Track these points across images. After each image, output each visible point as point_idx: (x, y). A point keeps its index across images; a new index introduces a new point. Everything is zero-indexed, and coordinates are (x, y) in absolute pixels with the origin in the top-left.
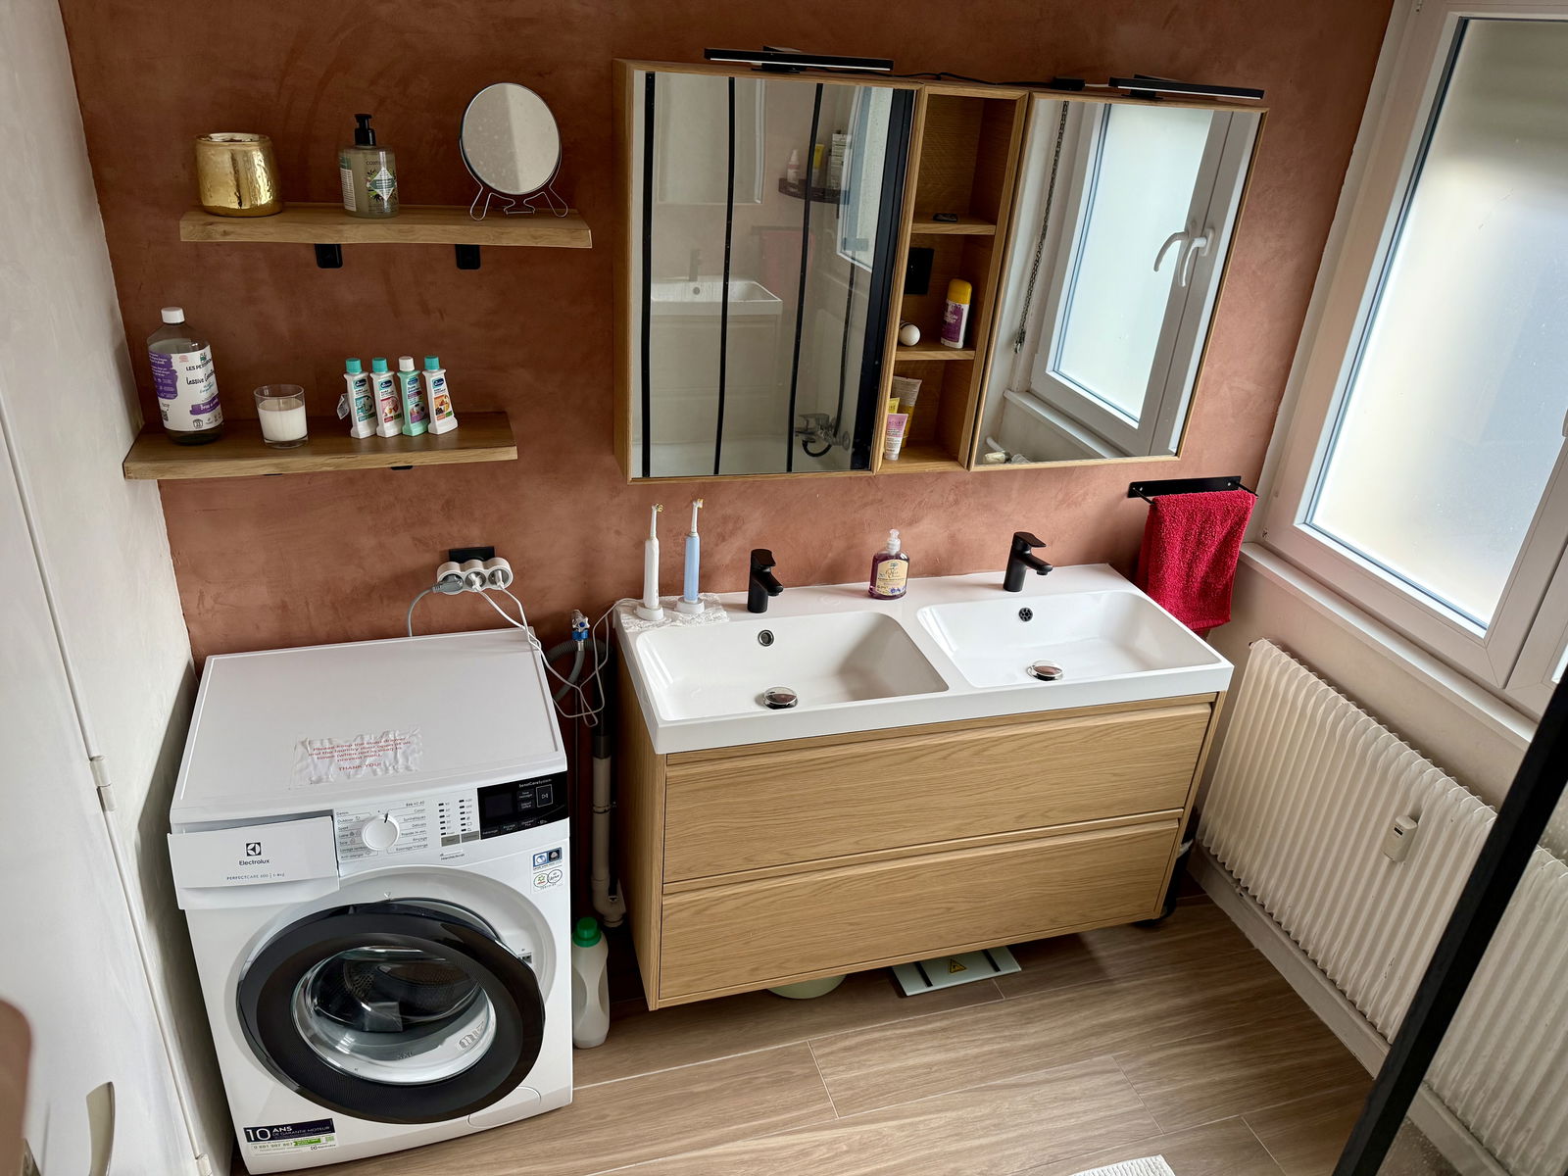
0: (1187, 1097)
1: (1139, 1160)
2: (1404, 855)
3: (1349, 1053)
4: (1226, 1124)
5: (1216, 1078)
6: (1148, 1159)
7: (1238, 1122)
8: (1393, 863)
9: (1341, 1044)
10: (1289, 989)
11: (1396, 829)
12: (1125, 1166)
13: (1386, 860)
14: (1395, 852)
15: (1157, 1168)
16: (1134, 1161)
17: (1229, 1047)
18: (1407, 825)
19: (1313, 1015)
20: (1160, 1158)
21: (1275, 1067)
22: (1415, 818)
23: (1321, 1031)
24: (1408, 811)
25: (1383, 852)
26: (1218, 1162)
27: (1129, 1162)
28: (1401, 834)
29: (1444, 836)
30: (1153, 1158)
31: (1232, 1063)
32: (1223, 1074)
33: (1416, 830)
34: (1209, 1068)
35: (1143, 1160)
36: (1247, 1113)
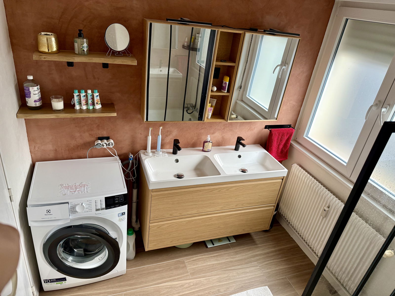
0: (274, 272)
2: (326, 216)
4: (282, 279)
5: (281, 268)
6: (264, 287)
7: (285, 278)
8: (323, 218)
11: (324, 210)
12: (259, 289)
13: (322, 217)
14: (324, 215)
15: (266, 289)
16: (261, 287)
17: (284, 260)
18: (327, 209)
20: (267, 287)
22: (329, 207)
24: (327, 206)
25: (321, 215)
26: (280, 288)
28: (325, 211)
29: (335, 211)
30: (265, 287)
31: (285, 264)
32: (283, 267)
33: (329, 210)
34: (279, 266)
35: (263, 287)
36: (287, 276)
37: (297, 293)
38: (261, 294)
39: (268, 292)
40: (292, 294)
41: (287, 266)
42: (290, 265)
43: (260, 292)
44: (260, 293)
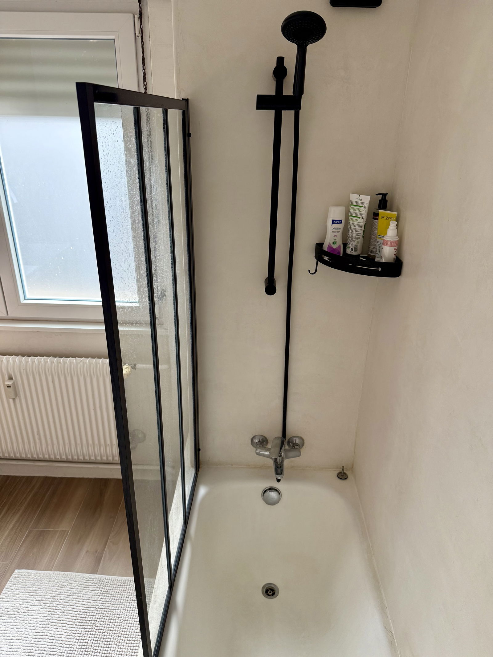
0: (6, 544)
1: (10, 580)
2: (16, 394)
3: (44, 477)
4: (27, 536)
5: (11, 527)
6: (13, 576)
7: (30, 532)
8: (14, 399)
9: (39, 477)
10: (8, 477)
11: (8, 387)
12: (7, 587)
13: (11, 400)
14: (12, 395)
15: (18, 575)
16: (9, 582)
17: (6, 512)
18: (10, 383)
19: (23, 477)
20: (16, 571)
21: (26, 503)
22: (11, 378)
23: (29, 480)
24: (6, 377)
25: (8, 398)
26: (35, 550)
27: (7, 585)
28: (10, 387)
29: (25, 377)
30: (14, 573)
31: (12, 516)
32: (12, 522)
33: (14, 382)
34: (6, 526)
35: (11, 578)
36: (30, 526)
37: (63, 530)
38: (18, 588)
39: (24, 575)
40: (57, 539)
41: (18, 516)
42: (19, 510)
43: (13, 588)
44: (14, 590)
